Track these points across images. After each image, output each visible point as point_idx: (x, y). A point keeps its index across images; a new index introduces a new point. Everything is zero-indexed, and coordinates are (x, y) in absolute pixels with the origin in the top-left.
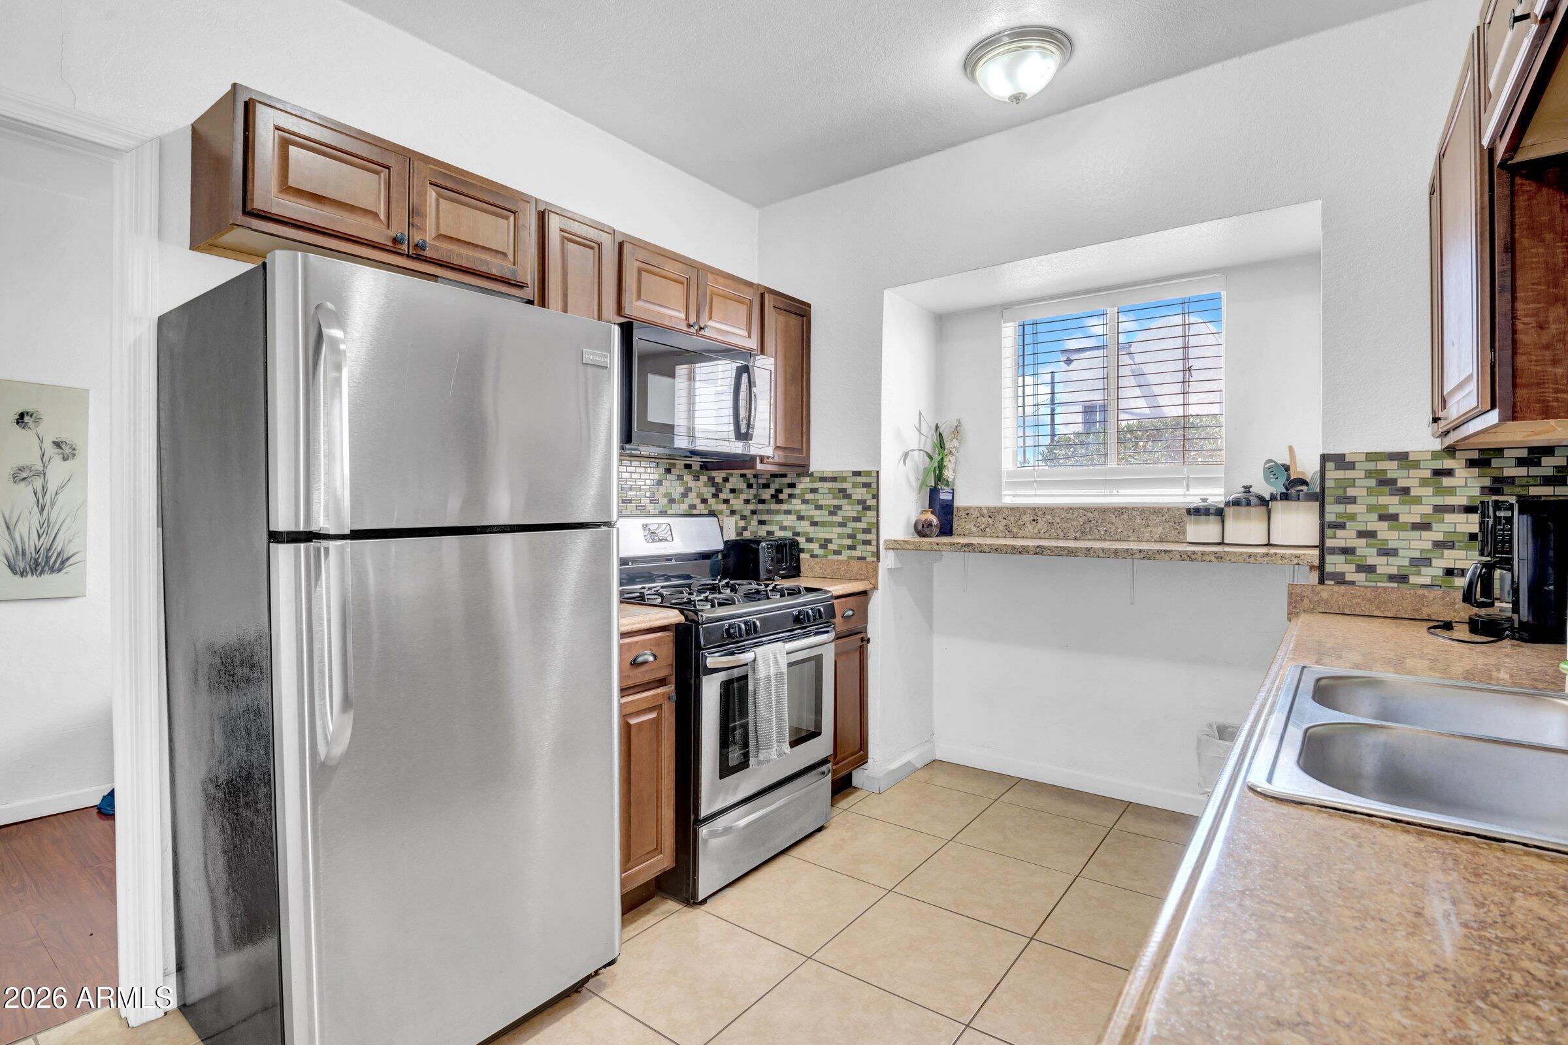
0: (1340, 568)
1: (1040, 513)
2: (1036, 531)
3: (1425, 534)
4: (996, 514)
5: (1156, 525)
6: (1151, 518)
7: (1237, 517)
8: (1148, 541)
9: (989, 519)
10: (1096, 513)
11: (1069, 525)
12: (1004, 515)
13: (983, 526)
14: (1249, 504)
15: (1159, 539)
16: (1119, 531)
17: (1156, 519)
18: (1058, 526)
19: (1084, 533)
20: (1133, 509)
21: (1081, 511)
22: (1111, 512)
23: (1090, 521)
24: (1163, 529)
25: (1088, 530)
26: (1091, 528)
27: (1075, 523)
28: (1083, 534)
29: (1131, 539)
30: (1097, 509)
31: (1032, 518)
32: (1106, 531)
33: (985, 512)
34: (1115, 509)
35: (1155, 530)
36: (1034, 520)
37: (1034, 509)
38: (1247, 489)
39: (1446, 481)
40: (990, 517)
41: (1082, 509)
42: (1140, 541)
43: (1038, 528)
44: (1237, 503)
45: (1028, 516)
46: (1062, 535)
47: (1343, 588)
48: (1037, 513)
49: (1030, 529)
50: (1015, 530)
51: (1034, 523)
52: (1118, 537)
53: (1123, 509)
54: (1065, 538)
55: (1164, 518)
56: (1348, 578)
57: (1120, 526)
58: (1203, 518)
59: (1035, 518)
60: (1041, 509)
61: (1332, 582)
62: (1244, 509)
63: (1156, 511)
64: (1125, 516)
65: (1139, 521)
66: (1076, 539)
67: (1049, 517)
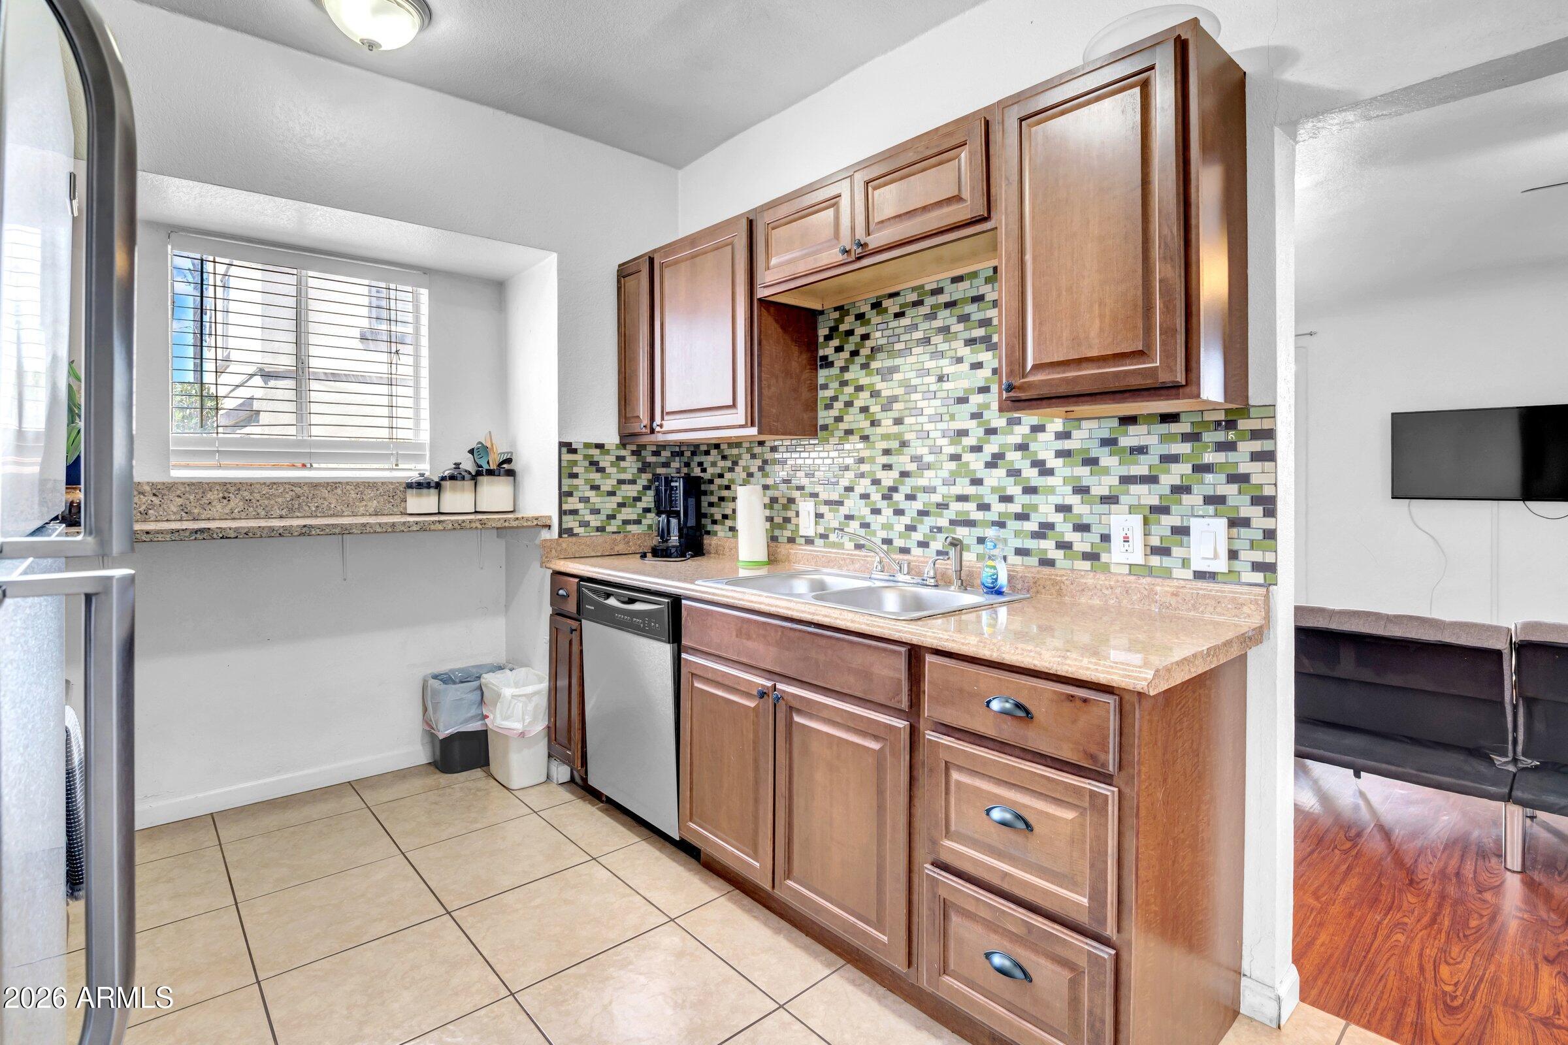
0: (570, 525)
1: (232, 489)
2: (227, 510)
3: (613, 498)
4: (165, 492)
5: (371, 499)
6: (366, 492)
7: (454, 489)
8: (363, 515)
9: (154, 499)
10: (305, 488)
11: (272, 502)
12: (178, 492)
13: (143, 507)
14: (463, 478)
15: (374, 513)
16: (332, 506)
17: (370, 493)
18: (258, 504)
19: (291, 510)
20: (347, 483)
21: (287, 486)
22: (323, 486)
23: (299, 497)
24: (378, 502)
25: (296, 506)
26: (299, 504)
27: (280, 500)
28: (291, 512)
29: (346, 514)
30: (307, 483)
31: (221, 495)
32: (317, 507)
33: (147, 488)
34: (328, 483)
35: (370, 504)
36: (224, 498)
37: (225, 484)
38: (457, 466)
39: (623, 464)
40: (154, 495)
41: (289, 483)
42: (355, 515)
43: (230, 507)
44: (452, 478)
45: (216, 492)
46: (263, 513)
47: (574, 539)
48: (227, 489)
49: (218, 508)
50: (196, 511)
51: (225, 501)
52: (332, 512)
53: (336, 483)
54: (268, 517)
55: (378, 492)
56: (575, 531)
57: (334, 501)
58: (425, 491)
59: (226, 495)
60: (235, 484)
61: (566, 536)
62: (459, 483)
63: (371, 485)
64: (339, 491)
65: (354, 496)
66: (281, 517)
67: (246, 494)
